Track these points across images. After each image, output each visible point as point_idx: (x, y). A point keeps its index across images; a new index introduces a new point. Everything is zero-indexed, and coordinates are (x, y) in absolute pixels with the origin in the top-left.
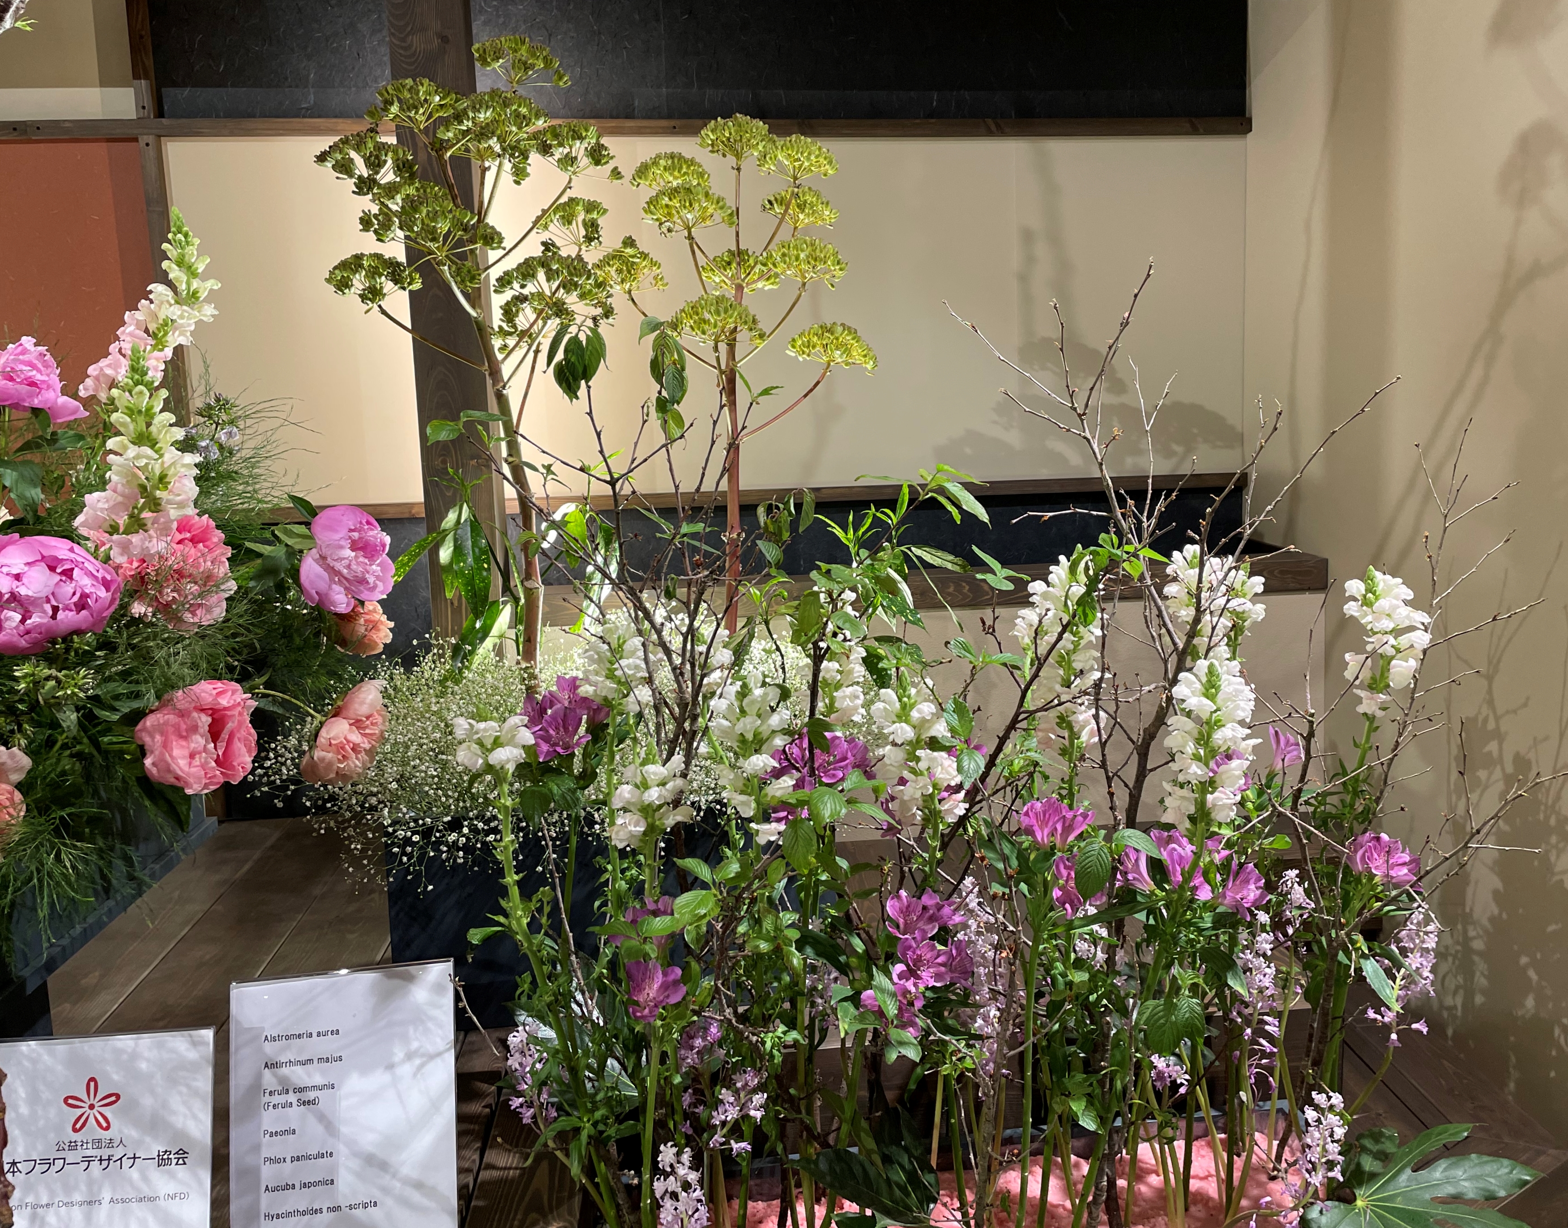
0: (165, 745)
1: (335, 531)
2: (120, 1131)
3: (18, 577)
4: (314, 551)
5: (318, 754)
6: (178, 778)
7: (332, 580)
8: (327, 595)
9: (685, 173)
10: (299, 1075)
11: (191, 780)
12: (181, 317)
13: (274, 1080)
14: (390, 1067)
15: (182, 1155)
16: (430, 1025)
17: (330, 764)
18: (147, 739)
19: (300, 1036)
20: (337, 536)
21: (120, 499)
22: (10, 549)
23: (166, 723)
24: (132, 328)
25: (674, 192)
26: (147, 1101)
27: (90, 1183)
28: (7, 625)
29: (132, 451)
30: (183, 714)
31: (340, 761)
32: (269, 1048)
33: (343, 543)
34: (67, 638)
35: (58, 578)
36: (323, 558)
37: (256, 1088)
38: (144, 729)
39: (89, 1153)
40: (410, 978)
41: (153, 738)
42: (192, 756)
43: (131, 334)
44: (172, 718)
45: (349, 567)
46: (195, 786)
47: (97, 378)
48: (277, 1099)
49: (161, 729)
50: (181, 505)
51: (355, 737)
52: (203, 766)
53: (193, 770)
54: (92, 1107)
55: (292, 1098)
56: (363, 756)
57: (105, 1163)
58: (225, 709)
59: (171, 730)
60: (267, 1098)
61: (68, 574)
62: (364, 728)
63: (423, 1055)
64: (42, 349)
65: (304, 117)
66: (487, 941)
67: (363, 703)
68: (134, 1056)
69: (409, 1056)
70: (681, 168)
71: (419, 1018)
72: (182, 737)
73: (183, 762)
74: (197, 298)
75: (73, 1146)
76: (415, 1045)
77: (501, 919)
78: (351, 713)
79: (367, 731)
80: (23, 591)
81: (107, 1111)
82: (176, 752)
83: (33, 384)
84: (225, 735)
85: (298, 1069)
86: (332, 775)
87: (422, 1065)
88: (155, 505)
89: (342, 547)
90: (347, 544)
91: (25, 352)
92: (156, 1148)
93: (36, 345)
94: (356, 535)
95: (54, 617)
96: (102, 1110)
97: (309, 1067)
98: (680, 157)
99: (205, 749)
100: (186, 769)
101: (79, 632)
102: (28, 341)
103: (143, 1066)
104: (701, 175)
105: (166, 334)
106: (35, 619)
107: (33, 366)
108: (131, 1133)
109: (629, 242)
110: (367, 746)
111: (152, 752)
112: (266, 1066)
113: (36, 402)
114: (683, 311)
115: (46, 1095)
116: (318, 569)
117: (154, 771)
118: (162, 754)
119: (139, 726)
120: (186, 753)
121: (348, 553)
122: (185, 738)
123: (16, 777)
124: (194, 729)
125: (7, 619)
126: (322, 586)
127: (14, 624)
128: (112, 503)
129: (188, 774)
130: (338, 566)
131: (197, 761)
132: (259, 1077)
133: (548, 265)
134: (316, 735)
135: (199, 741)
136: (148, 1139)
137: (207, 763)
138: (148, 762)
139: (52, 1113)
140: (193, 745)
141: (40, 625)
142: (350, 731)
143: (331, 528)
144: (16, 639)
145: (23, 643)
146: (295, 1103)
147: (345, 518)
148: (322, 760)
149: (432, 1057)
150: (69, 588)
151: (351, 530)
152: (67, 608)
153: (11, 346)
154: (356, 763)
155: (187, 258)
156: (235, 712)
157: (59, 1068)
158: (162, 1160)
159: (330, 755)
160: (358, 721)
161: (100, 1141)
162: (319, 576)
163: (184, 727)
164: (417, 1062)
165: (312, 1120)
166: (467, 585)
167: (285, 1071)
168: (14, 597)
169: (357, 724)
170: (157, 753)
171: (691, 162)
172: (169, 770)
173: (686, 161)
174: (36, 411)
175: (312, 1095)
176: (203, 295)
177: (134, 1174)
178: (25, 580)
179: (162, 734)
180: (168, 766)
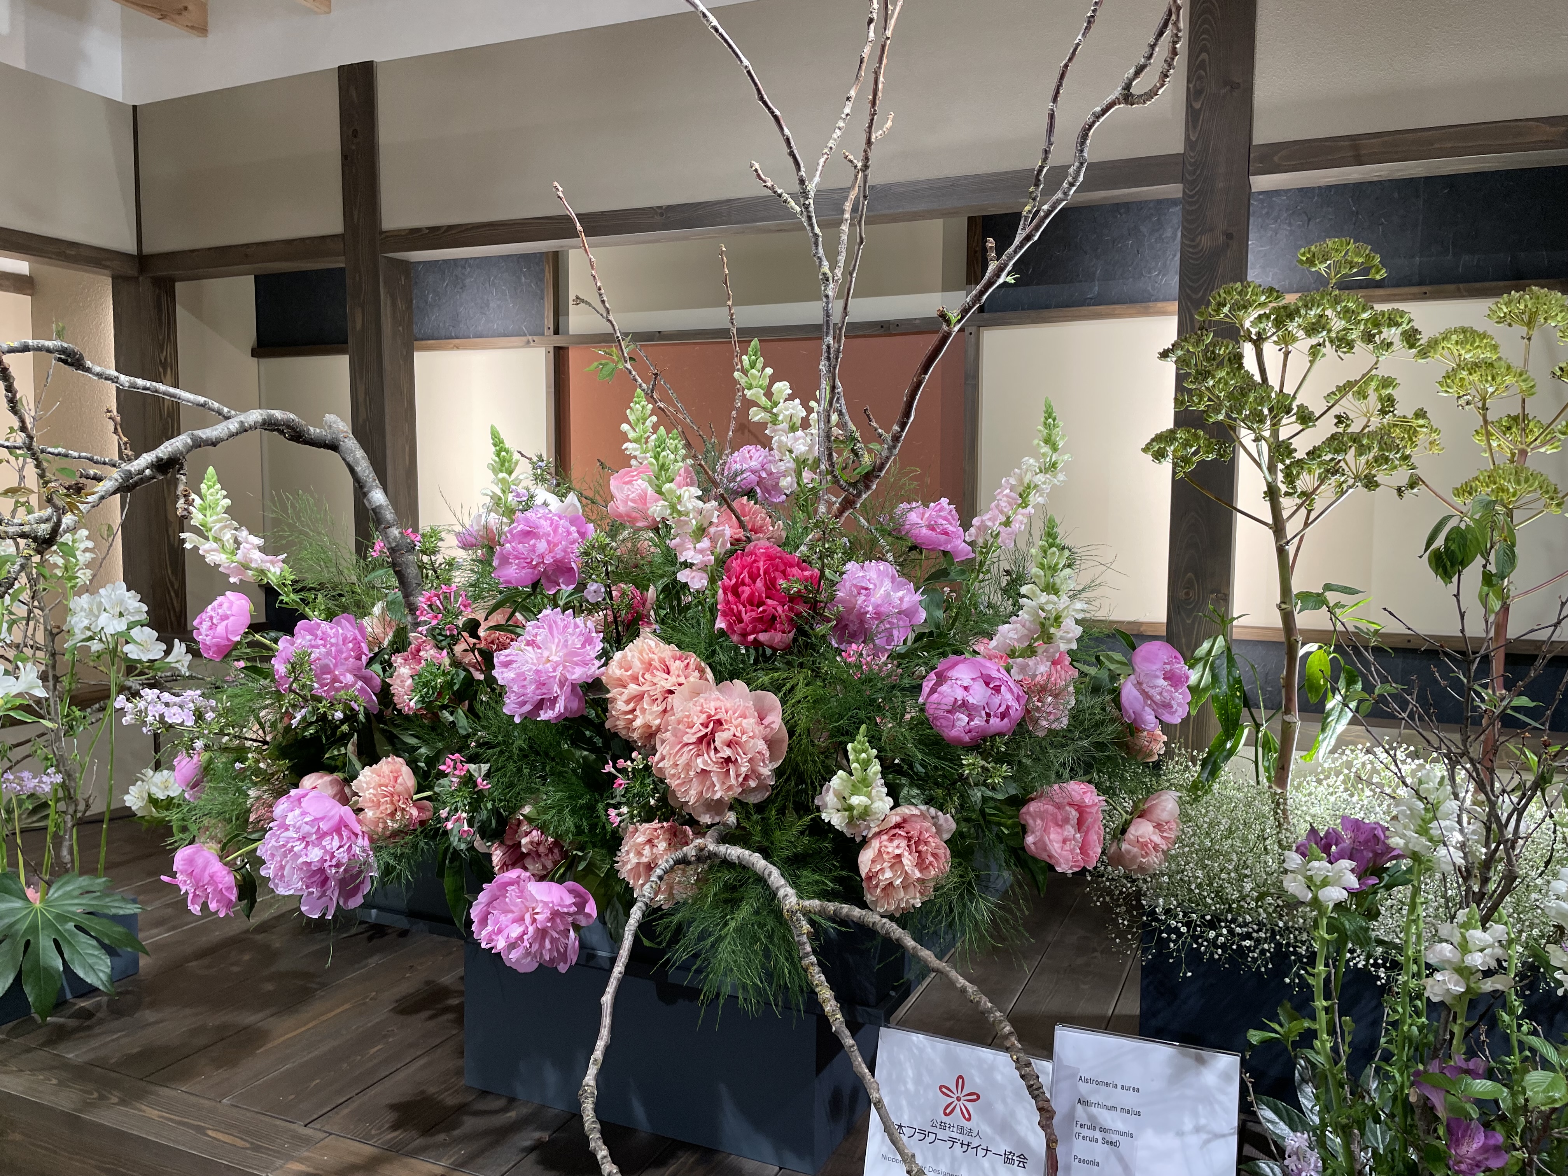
0: (1046, 830)
1: (1154, 663)
2: (978, 1124)
3: (966, 688)
4: (1132, 677)
5: (1125, 846)
6: (1050, 856)
7: (1145, 703)
8: (1140, 715)
9: (1478, 347)
10: (1108, 1119)
11: (1062, 861)
12: (1044, 483)
13: (1084, 1115)
14: (1180, 1134)
15: (1023, 1160)
16: (1217, 1107)
17: (1135, 857)
18: (1031, 822)
19: (1107, 1084)
20: (1154, 667)
21: (1026, 632)
22: (961, 667)
23: (1046, 811)
24: (1008, 491)
25: (1474, 367)
26: (999, 1107)
27: (954, 1159)
28: (957, 723)
29: (1044, 598)
30: (1059, 806)
31: (1143, 857)
32: (1084, 1087)
33: (1158, 673)
34: (993, 737)
35: (990, 691)
36: (1139, 684)
37: (1071, 1117)
38: (1028, 813)
39: (954, 1135)
40: (1201, 1061)
41: (1035, 821)
42: (1064, 841)
43: (1007, 496)
44: (1050, 808)
45: (1161, 694)
46: (1064, 866)
47: (979, 528)
48: (1085, 1132)
49: (1041, 815)
50: (1069, 641)
51: (1157, 839)
52: (1072, 851)
53: (1065, 853)
54: (959, 1099)
55: (1098, 1135)
56: (1160, 854)
57: (965, 1147)
58: (1086, 806)
59: (1050, 818)
60: (1078, 1129)
61: (997, 689)
62: (1162, 832)
63: (1208, 1132)
64: (952, 507)
65: (1089, 305)
66: (1265, 1042)
67: (1164, 810)
68: (992, 1068)
69: (1198, 1130)
70: (1474, 341)
71: (1207, 1098)
72: (1058, 825)
73: (1056, 845)
74: (1056, 468)
75: (943, 1126)
76: (1203, 1121)
77: (1277, 1027)
78: (1154, 817)
79: (1165, 834)
80: (971, 700)
81: (969, 1105)
82: (1052, 836)
83: (946, 533)
84: (1084, 828)
85: (1104, 1112)
86: (1135, 867)
87: (1207, 1142)
88: (1048, 638)
89: (1157, 677)
90: (1161, 674)
91: (942, 509)
92: (1003, 1147)
93: (949, 504)
94: (1168, 667)
95: (987, 721)
96: (966, 1103)
97: (1113, 1112)
98: (1473, 332)
99: (1074, 838)
100: (1059, 851)
101: (1001, 734)
102: (944, 501)
103: (999, 1077)
104: (1495, 347)
105: (1029, 494)
106: (977, 722)
107: (945, 519)
108: (986, 1129)
109: (1421, 414)
110: (1165, 848)
111: (1033, 832)
112: (1079, 1101)
113: (949, 548)
114: (1477, 478)
115: (926, 1079)
116: (1136, 693)
117: (1033, 847)
118: (1042, 836)
119: (1024, 810)
120: (1061, 839)
121: (1162, 682)
122: (1061, 826)
123: (946, 836)
124: (1066, 820)
125: (958, 719)
126: (1138, 707)
127: (964, 724)
128: (1020, 635)
129: (1060, 855)
130: (1152, 692)
131: (1067, 847)
132: (1073, 1110)
133: (1360, 441)
134: (1124, 831)
135: (1070, 830)
136: (998, 1138)
137: (1074, 849)
138: (1030, 840)
139: (931, 1095)
140: (1066, 833)
141: (978, 727)
142: (1154, 833)
143: (1146, 659)
144: (963, 734)
145: (967, 738)
146: (1100, 1140)
147: (1160, 653)
148: (1128, 852)
149: (1218, 1136)
150: (997, 700)
151: (1165, 663)
152: (995, 716)
153: (932, 504)
154: (1154, 860)
155: (1053, 437)
156: (1094, 810)
157: (938, 1061)
158: (1008, 1159)
159: (1136, 850)
160: (1159, 825)
161: (962, 1128)
162: (1136, 698)
163: (1060, 817)
164: (1204, 1136)
165: (1113, 1160)
166: (1221, 708)
167: (1094, 1110)
168: (965, 704)
169: (1159, 826)
170: (1038, 834)
171: (1484, 336)
172: (1045, 850)
173: (1479, 335)
174: (945, 553)
175: (1115, 1137)
176: (1060, 466)
177: (986, 1163)
178: (971, 691)
179: (1042, 820)
180: (1045, 845)
